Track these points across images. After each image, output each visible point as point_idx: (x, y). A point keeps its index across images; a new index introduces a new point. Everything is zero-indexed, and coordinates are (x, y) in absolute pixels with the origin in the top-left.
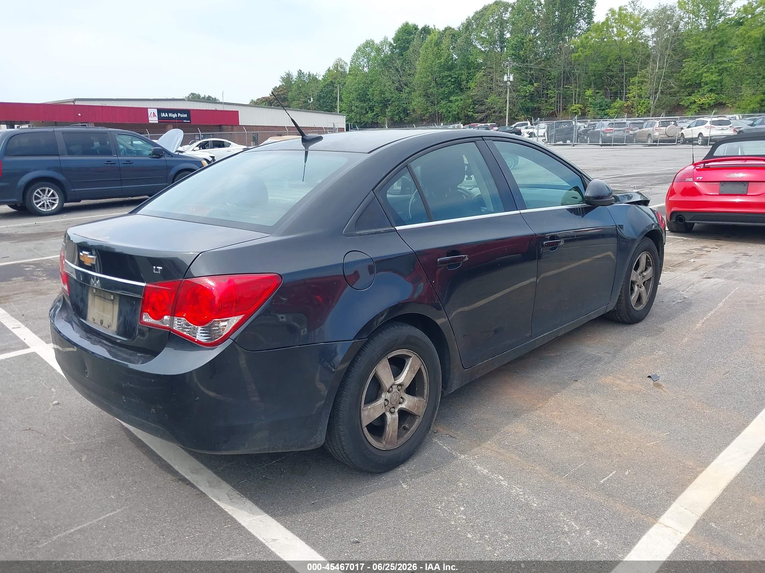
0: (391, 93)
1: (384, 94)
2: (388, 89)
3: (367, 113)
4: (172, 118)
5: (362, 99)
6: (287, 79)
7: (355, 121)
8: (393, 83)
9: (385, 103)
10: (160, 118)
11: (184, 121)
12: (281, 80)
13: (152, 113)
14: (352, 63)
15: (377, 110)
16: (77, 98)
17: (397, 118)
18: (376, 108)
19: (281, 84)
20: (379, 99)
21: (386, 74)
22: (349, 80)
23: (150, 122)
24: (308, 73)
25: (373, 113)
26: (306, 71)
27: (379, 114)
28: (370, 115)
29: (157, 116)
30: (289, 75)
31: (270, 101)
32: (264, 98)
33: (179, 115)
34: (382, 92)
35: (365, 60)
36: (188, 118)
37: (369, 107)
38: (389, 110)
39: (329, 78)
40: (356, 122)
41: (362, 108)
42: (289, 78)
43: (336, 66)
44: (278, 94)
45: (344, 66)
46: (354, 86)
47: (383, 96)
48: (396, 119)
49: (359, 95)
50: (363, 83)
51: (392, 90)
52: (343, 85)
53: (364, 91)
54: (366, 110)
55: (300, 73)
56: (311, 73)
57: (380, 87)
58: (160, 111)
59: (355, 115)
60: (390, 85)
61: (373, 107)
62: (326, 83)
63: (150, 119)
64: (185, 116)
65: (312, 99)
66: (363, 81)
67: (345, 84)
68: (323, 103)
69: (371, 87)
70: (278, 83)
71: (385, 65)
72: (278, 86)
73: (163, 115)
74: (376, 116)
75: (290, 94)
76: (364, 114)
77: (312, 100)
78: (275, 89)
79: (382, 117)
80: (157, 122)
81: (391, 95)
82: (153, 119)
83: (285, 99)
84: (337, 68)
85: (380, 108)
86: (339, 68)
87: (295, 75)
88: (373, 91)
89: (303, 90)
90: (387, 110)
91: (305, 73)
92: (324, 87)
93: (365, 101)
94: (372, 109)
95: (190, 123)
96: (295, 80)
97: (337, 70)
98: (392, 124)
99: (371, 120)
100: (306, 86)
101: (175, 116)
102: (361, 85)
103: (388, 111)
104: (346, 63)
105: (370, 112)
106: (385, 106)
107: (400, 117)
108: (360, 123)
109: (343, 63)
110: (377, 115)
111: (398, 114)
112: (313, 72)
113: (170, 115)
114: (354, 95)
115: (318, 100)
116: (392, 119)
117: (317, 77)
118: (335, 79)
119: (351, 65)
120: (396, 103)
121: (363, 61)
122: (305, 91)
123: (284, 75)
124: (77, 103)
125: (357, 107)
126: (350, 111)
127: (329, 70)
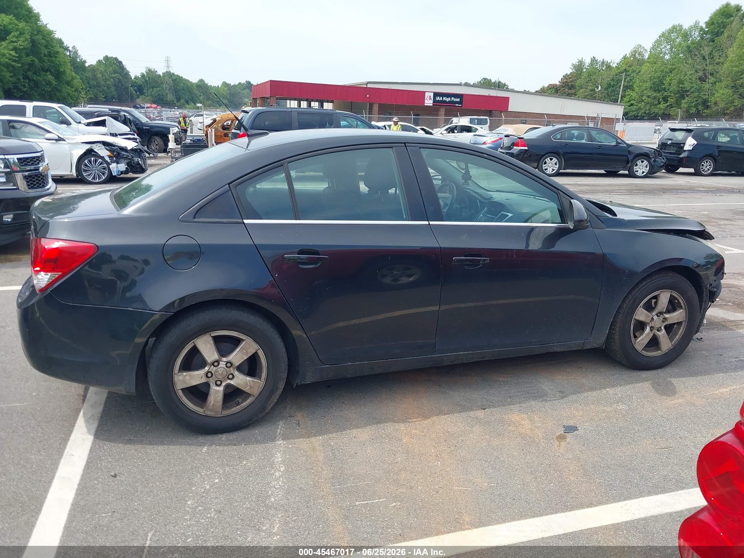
0: (692, 83)
1: (683, 84)
2: (688, 79)
3: (659, 103)
4: (445, 102)
5: (657, 88)
6: (579, 67)
7: (643, 111)
8: (696, 71)
9: (682, 94)
10: (435, 101)
11: (456, 105)
12: (572, 67)
13: (429, 97)
14: (652, 50)
15: (671, 100)
16: (370, 81)
17: (693, 110)
18: (671, 99)
19: (571, 71)
20: (676, 89)
21: (690, 62)
22: (646, 68)
23: (425, 104)
24: (602, 60)
25: (667, 104)
26: (599, 58)
27: (673, 105)
28: (662, 106)
29: (432, 99)
30: (581, 63)
31: (556, 88)
32: (551, 85)
33: (453, 98)
34: (681, 82)
35: (668, 47)
36: (460, 102)
37: (663, 98)
38: (685, 101)
39: (623, 65)
40: (645, 113)
41: (654, 98)
42: (581, 66)
43: (634, 53)
44: (566, 82)
45: (644, 52)
46: (649, 74)
47: (681, 86)
48: (691, 112)
49: (654, 84)
50: (661, 71)
51: (694, 79)
52: (638, 73)
53: (660, 80)
54: (659, 100)
55: (594, 60)
56: (605, 60)
57: (680, 76)
58: (436, 94)
59: (645, 105)
60: (691, 74)
61: (668, 98)
62: (619, 71)
63: (426, 101)
64: (458, 100)
65: (600, 87)
66: (661, 69)
67: (640, 72)
68: (611, 92)
69: (669, 76)
70: (569, 71)
71: (690, 52)
72: (569, 73)
73: (438, 98)
74: (669, 107)
75: (578, 81)
76: (656, 105)
77: (599, 89)
78: (566, 77)
79: (676, 108)
80: (432, 105)
81: (691, 85)
82: (429, 102)
83: (572, 87)
84: (635, 55)
85: (675, 99)
86: (637, 55)
87: (588, 61)
88: (671, 80)
89: (593, 77)
90: (683, 101)
91: (599, 60)
92: (616, 75)
93: (659, 91)
94: (665, 99)
95: (462, 106)
96: (587, 67)
97: (635, 58)
98: (686, 117)
99: (662, 111)
100: (597, 73)
101: (448, 99)
102: (658, 73)
103: (684, 103)
104: (646, 50)
105: (662, 103)
106: (683, 97)
107: (697, 109)
108: (649, 114)
109: (642, 50)
110: (671, 106)
111: (695, 106)
112: (608, 59)
113: (444, 99)
114: (648, 84)
115: (607, 89)
116: (687, 111)
117: (611, 64)
118: (630, 66)
119: (650, 51)
120: (696, 94)
121: (666, 48)
122: (595, 79)
123: (575, 62)
124: (369, 86)
125: (648, 97)
126: (640, 101)
127: (625, 58)
